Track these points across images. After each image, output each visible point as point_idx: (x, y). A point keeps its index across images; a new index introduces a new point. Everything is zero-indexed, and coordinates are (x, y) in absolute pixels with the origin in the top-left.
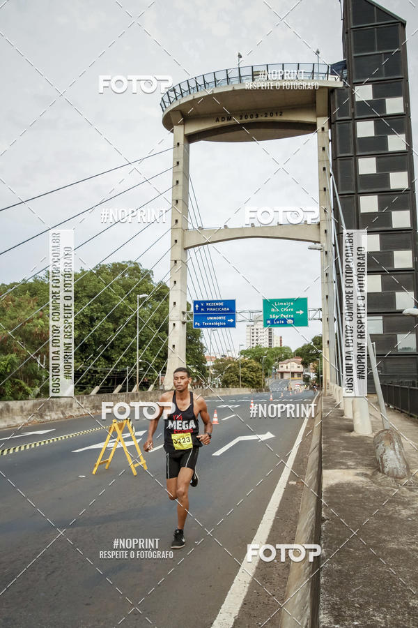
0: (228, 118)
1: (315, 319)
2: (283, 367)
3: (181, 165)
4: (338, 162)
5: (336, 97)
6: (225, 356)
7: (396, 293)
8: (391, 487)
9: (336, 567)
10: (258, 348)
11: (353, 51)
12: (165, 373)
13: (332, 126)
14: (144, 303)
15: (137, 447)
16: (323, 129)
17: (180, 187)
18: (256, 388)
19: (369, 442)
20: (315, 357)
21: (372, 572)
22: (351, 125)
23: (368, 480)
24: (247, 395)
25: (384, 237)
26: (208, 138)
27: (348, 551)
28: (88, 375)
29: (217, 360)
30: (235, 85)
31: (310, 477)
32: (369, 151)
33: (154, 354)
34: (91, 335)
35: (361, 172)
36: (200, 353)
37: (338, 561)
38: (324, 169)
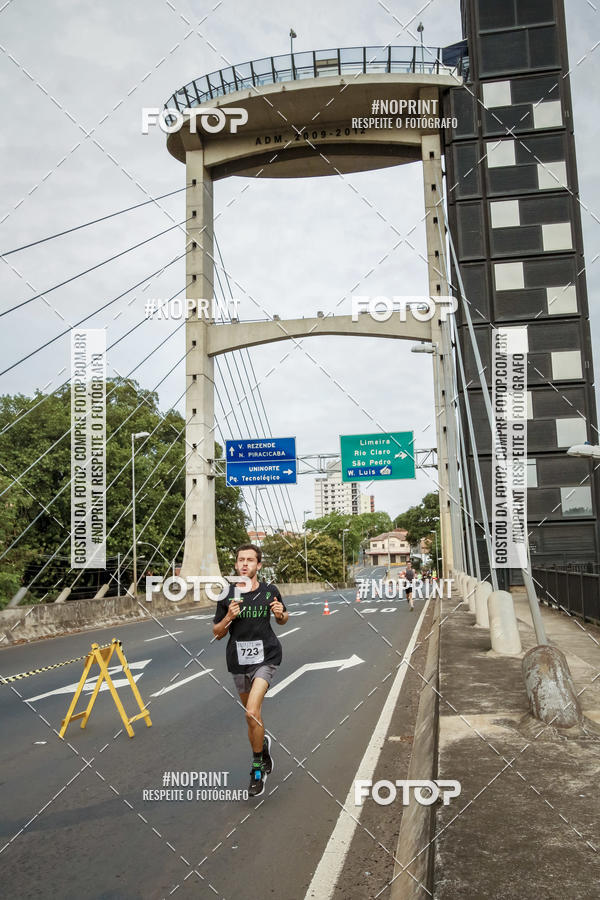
0: (276, 138)
1: (426, 466)
2: (378, 546)
3: (200, 216)
4: (458, 208)
5: (452, 102)
6: (281, 531)
7: (558, 421)
8: (552, 741)
9: (460, 883)
10: (336, 518)
11: (478, 26)
12: (181, 562)
13: (447, 149)
14: (144, 446)
15: (135, 689)
16: (432, 154)
17: (199, 254)
18: (333, 581)
19: (516, 667)
20: (428, 528)
21: (518, 890)
22: (478, 146)
23: (515, 731)
24: (320, 594)
25: (535, 328)
26: (244, 171)
27: (481, 856)
28: (51, 570)
29: (268, 538)
30: (285, 82)
31: (421, 727)
32: (508, 189)
33: (161, 531)
34: (55, 503)
35: (495, 224)
36: (241, 527)
37: (463, 874)
38: (435, 220)
